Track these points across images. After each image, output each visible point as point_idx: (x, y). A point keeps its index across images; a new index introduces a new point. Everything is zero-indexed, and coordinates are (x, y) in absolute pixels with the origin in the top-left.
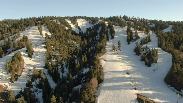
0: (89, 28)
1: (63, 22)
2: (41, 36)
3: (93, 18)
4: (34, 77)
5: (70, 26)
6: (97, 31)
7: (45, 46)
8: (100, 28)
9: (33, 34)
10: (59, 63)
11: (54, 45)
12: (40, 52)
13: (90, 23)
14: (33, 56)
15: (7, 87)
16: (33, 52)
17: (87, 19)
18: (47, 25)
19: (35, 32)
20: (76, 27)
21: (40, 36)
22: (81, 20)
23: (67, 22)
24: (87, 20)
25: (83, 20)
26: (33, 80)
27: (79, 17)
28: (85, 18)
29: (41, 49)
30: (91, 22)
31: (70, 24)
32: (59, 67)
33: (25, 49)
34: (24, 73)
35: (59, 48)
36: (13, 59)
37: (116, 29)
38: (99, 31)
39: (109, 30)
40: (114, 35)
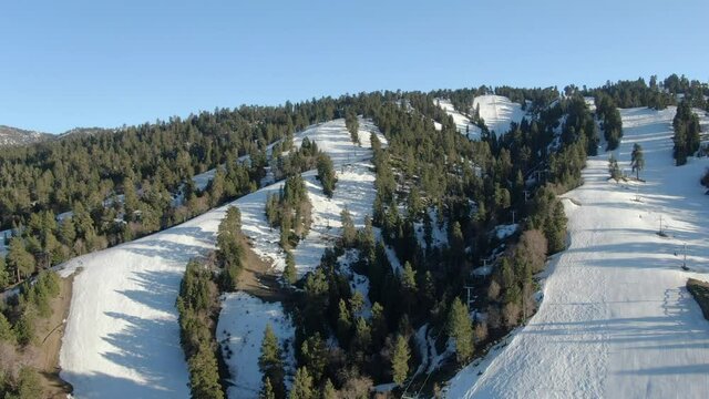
0: (519, 121)
1: (425, 107)
2: (357, 145)
3: (535, 92)
4: (342, 245)
5: (451, 118)
6: (550, 129)
7: (372, 166)
8: (563, 120)
9: (331, 139)
10: (414, 215)
11: (398, 166)
12: (355, 183)
13: (523, 109)
14: (336, 193)
15: (272, 261)
16: (336, 181)
17: (511, 94)
18: (372, 113)
19: (337, 132)
20: (473, 123)
21: (352, 144)
22: (489, 98)
23: (439, 108)
24: (514, 100)
26: (339, 252)
27: (483, 91)
28: (503, 92)
29: (360, 174)
30: (528, 107)
31: (449, 114)
32: (417, 226)
33: (315, 172)
34: (312, 234)
35: (416, 173)
36: (284, 195)
37: (629, 119)
38: (559, 130)
39: (598, 123)
40: (620, 135)
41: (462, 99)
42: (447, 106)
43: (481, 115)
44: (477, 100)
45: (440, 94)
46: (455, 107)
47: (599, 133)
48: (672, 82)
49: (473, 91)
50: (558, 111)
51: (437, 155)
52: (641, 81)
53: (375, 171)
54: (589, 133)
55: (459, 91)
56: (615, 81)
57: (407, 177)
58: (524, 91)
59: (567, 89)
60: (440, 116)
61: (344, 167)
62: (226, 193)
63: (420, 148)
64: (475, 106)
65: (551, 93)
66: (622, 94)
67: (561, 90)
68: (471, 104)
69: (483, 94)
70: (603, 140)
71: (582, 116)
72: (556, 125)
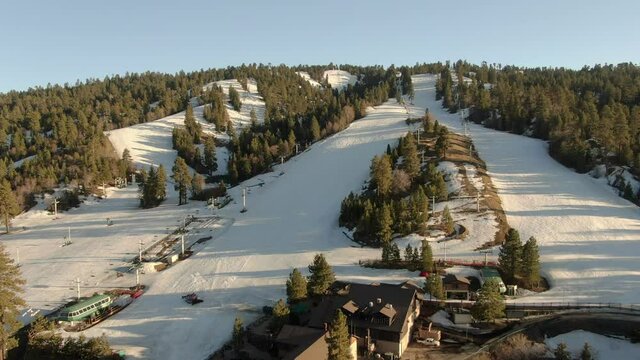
41: (316, 72)
42: (306, 76)
43: (329, 81)
44: (326, 73)
45: (301, 69)
46: (312, 77)
49: (324, 67)
53: (264, 100)
55: (313, 67)
58: (360, 69)
60: (301, 81)
61: (245, 97)
62: (172, 110)
64: (325, 76)
68: (322, 75)
69: (331, 69)
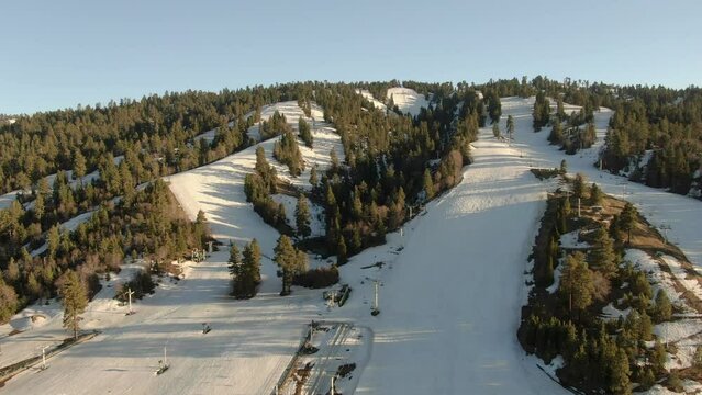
1: (351, 95)
2: (311, 118)
3: (436, 86)
5: (372, 104)
8: (459, 106)
12: (325, 140)
13: (427, 99)
14: (314, 145)
16: (312, 138)
22: (400, 90)
23: (361, 96)
24: (419, 92)
25: (407, 90)
27: (394, 84)
28: (409, 85)
29: (327, 134)
31: (370, 101)
37: (506, 104)
38: (457, 112)
39: (485, 106)
40: (500, 114)
41: (379, 89)
42: (368, 96)
43: (395, 102)
44: (389, 92)
45: (362, 86)
46: (375, 97)
47: (486, 113)
48: (538, 81)
49: (385, 83)
50: (456, 99)
51: (377, 124)
52: (515, 80)
53: (338, 133)
54: (480, 112)
55: (374, 84)
56: (496, 80)
57: (361, 136)
59: (459, 85)
60: (364, 103)
61: (316, 129)
63: (365, 119)
64: (389, 96)
65: (447, 86)
66: (501, 89)
67: (455, 86)
68: (386, 94)
69: (395, 86)
70: (488, 117)
71: (474, 102)
72: (455, 109)
